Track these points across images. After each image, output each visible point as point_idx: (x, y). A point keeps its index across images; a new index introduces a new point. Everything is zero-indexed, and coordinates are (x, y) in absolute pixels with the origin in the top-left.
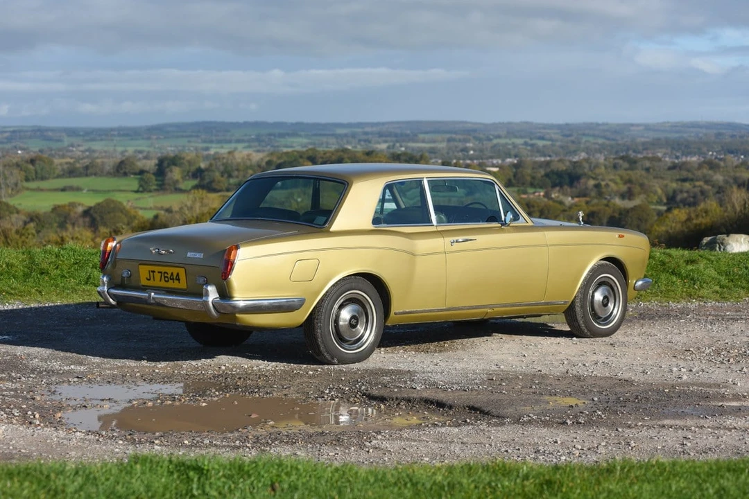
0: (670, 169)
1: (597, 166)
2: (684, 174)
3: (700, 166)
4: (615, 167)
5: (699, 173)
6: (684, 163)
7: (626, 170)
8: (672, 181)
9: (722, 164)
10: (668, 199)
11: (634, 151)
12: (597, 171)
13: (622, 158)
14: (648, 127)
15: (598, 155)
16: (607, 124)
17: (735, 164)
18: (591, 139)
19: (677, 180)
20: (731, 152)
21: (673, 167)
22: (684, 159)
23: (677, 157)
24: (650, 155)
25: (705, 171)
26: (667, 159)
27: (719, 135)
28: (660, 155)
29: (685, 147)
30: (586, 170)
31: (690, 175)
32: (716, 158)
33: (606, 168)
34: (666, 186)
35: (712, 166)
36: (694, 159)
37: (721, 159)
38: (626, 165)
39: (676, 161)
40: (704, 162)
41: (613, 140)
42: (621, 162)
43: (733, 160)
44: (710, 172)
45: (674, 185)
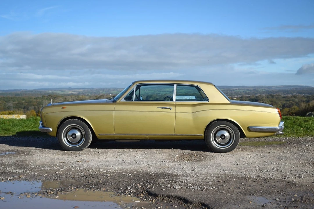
0: (283, 98)
1: (263, 97)
2: (287, 99)
3: (291, 97)
4: (268, 97)
5: (291, 99)
6: (287, 96)
7: (271, 98)
8: (284, 101)
9: (297, 96)
10: (282, 106)
11: (273, 93)
12: (263, 99)
13: (270, 95)
14: (276, 87)
15: (263, 94)
16: (266, 86)
17: (301, 96)
18: (261, 90)
19: (285, 101)
20: (300, 93)
21: (284, 97)
22: (287, 95)
23: (285, 95)
24: (277, 94)
25: (293, 98)
26: (282, 95)
27: (296, 89)
28: (280, 94)
29: (287, 92)
30: (260, 98)
31: (289, 99)
32: (296, 95)
33: (265, 98)
34: (282, 102)
35: (295, 97)
36: (290, 95)
37: (297, 95)
38: (271, 97)
39: (285, 96)
40: (293, 96)
41: (267, 90)
42: (269, 96)
43: (300, 95)
44: (294, 99)
45: (284, 102)
